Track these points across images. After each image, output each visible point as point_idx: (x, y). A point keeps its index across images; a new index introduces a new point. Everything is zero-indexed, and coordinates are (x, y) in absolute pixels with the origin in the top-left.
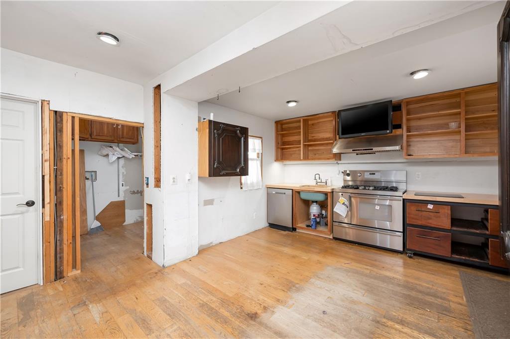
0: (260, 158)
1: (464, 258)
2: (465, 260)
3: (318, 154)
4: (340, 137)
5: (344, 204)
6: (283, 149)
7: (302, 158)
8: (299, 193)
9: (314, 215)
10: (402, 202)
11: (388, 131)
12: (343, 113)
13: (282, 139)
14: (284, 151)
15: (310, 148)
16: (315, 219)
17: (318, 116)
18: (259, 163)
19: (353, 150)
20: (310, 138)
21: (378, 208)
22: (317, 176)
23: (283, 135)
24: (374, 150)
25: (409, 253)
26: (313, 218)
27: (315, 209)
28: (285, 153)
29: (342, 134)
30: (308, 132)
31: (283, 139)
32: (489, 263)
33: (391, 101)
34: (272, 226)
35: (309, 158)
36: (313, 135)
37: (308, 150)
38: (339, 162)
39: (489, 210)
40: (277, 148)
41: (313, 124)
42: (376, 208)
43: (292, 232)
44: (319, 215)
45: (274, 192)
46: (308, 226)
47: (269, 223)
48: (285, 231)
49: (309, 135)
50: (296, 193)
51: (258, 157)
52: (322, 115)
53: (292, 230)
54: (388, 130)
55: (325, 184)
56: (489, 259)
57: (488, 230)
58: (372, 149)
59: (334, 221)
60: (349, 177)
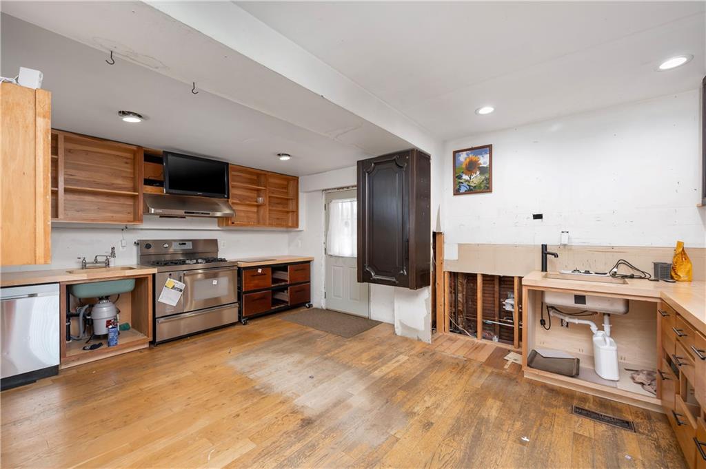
1: (277, 307)
7: (61, 216)
9: (108, 322)
10: (236, 271)
11: (226, 196)
12: (170, 157)
17: (106, 142)
19: (185, 213)
24: (211, 215)
25: (243, 321)
27: (105, 312)
29: (170, 187)
32: (288, 305)
33: (228, 164)
39: (289, 266)
42: (214, 283)
43: (57, 375)
48: (34, 382)
52: (119, 144)
54: (225, 194)
55: (104, 265)
56: (287, 302)
57: (287, 281)
58: (209, 214)
59: (158, 318)
60: (150, 249)
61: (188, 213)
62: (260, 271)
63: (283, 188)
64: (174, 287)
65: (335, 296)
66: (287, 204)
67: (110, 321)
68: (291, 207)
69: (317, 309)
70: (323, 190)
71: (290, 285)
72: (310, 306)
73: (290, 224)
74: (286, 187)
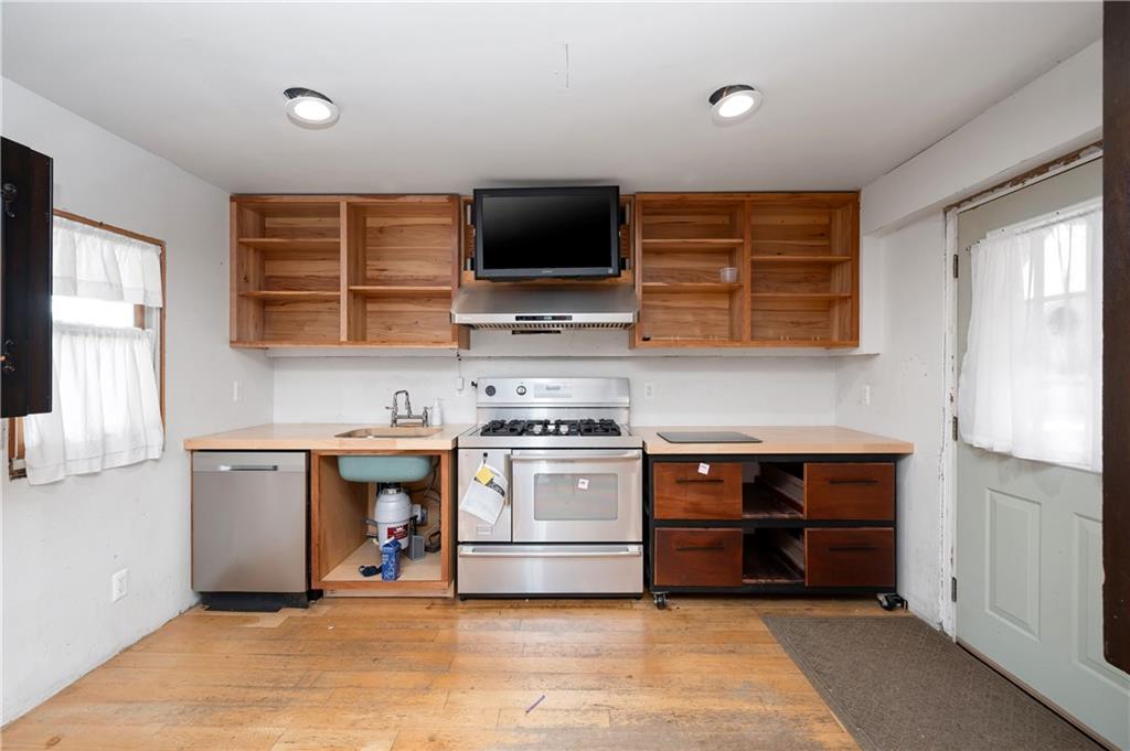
0: (154, 331)
1: (763, 581)
2: (766, 585)
3: (398, 326)
4: (479, 275)
5: (491, 484)
6: (264, 303)
7: (344, 338)
8: (332, 460)
9: (391, 532)
10: (639, 463)
11: (611, 271)
12: (487, 201)
13: (263, 268)
14: (268, 309)
15: (370, 307)
16: (395, 543)
17: (401, 200)
18: (144, 349)
19: (517, 318)
20: (369, 274)
21: (585, 487)
22: (401, 398)
23: (266, 254)
24: (573, 321)
25: (658, 596)
26: (387, 542)
27: (391, 511)
28: (274, 317)
29: (487, 266)
30: (365, 251)
31: (268, 265)
32: (803, 583)
33: (617, 188)
34: (216, 600)
35: (369, 338)
36: (381, 264)
37: (365, 313)
38: (463, 353)
39: (805, 465)
40: (242, 297)
41: (381, 230)
42: (580, 486)
43: (306, 607)
44: (405, 527)
45: (224, 468)
46: (368, 572)
47: (201, 593)
48: (276, 610)
49: (368, 262)
50: (323, 464)
51: (142, 325)
52: (418, 199)
53: (305, 599)
54: (609, 265)
55: (421, 421)
56: (802, 574)
57: (800, 509)
58: (570, 318)
59: (464, 543)
60: (495, 396)
61: (521, 318)
62: (704, 469)
63: (814, 237)
64: (491, 481)
65: (994, 608)
66: (828, 280)
67: (395, 529)
68: (838, 286)
69: (918, 625)
70: (946, 210)
71: (810, 523)
72: (897, 602)
73: (835, 338)
74: (825, 233)
